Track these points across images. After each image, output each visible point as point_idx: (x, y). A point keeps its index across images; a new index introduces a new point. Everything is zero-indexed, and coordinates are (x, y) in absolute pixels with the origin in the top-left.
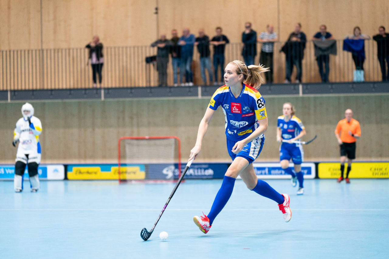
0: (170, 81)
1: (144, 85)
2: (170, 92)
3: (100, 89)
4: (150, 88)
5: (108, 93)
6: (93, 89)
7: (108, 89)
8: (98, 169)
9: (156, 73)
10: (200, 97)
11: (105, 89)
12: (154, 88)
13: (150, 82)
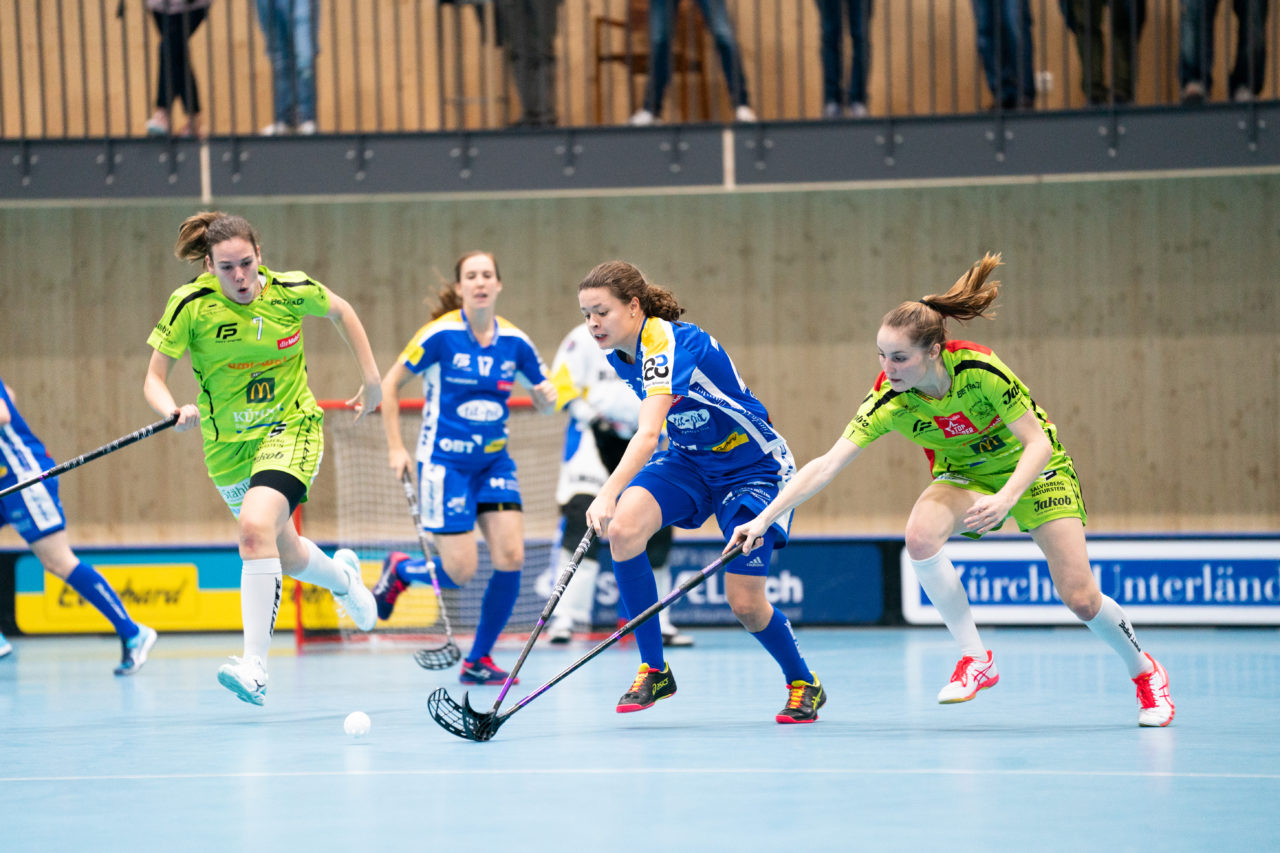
0: (572, 101)
1: (432, 124)
2: (571, 159)
3: (193, 140)
4: (466, 136)
5: (236, 165)
6: (155, 140)
7: (236, 141)
8: (184, 573)
9: (494, 56)
10: (730, 185)
11: (215, 140)
12: (484, 134)
13: (461, 107)
